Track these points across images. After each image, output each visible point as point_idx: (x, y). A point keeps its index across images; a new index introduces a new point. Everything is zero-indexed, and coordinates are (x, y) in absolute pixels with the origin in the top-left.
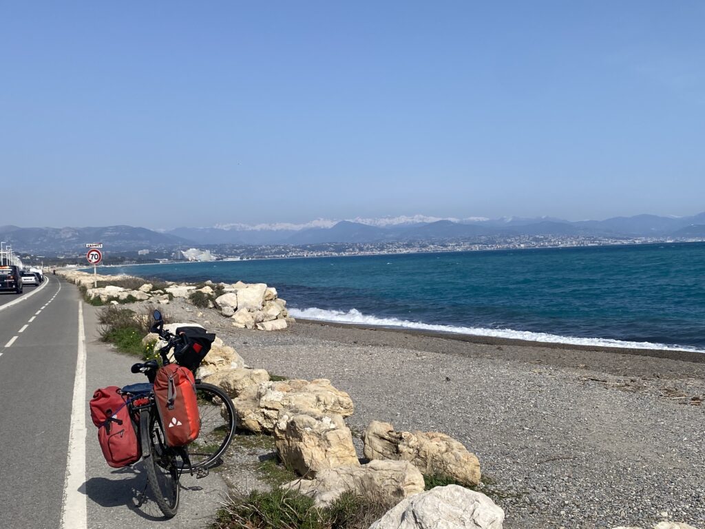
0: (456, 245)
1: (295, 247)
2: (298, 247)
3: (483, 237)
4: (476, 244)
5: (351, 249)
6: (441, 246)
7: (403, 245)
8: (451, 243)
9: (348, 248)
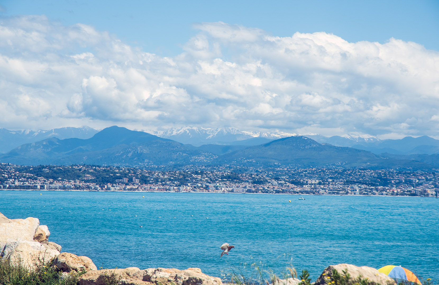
0: (320, 184)
1: (20, 170)
2: (27, 170)
3: (368, 173)
4: (354, 183)
5: (126, 180)
6: (292, 183)
7: (223, 177)
8: (310, 178)
9: (120, 178)
